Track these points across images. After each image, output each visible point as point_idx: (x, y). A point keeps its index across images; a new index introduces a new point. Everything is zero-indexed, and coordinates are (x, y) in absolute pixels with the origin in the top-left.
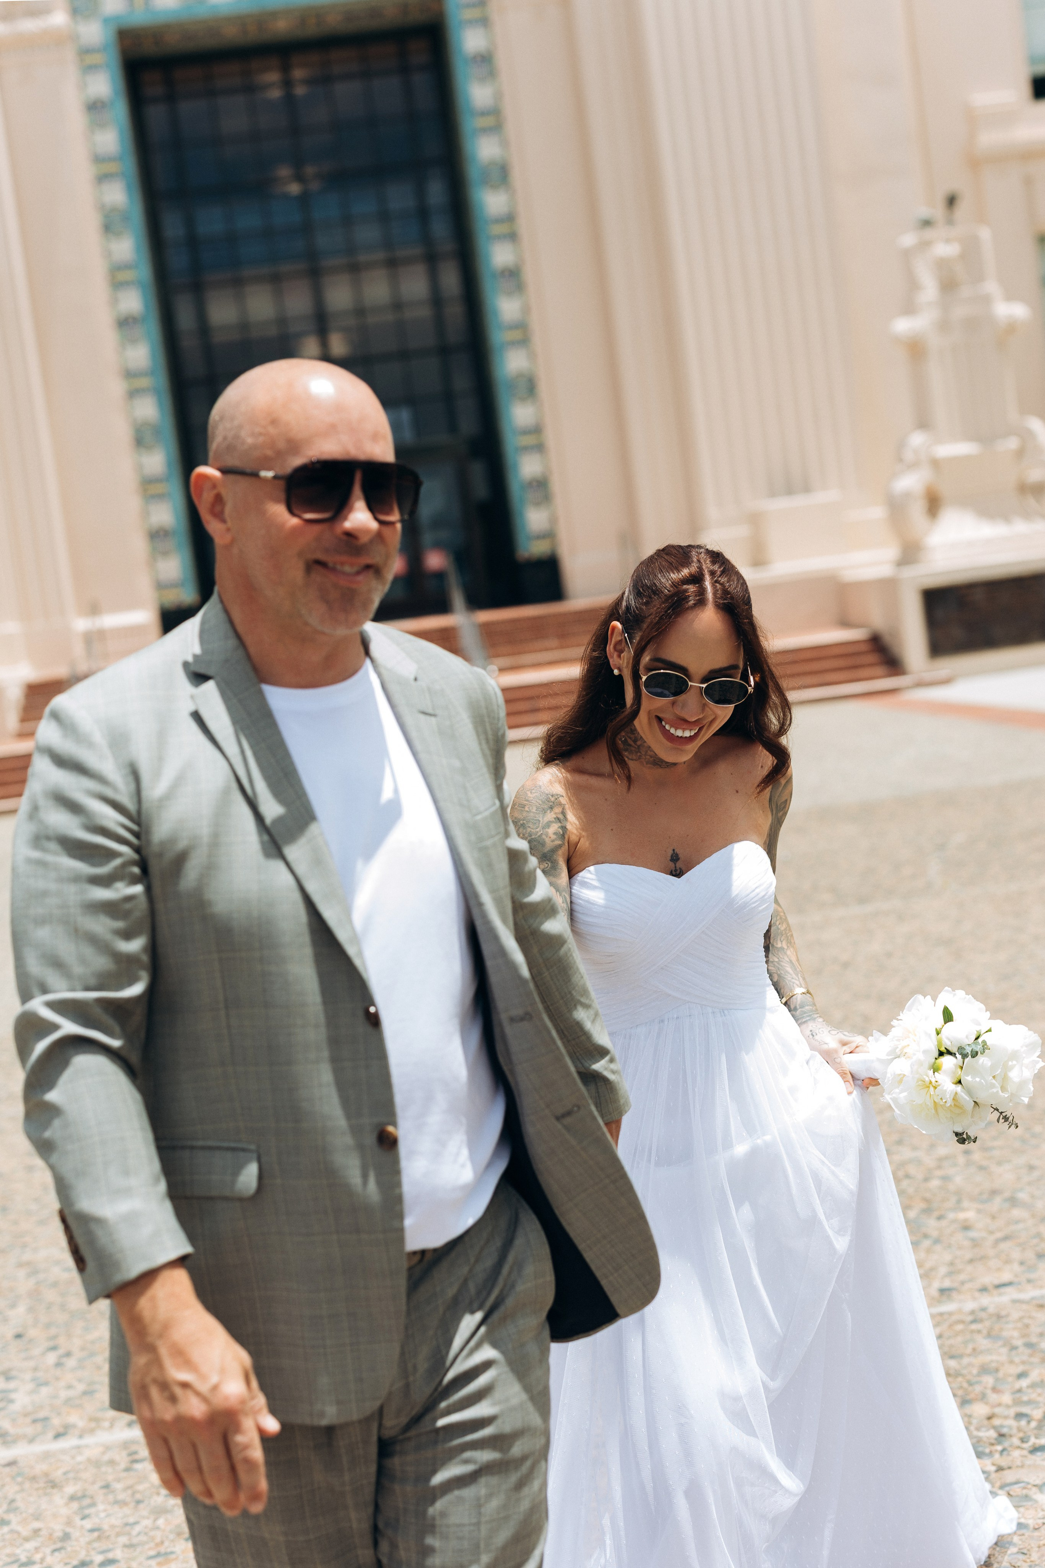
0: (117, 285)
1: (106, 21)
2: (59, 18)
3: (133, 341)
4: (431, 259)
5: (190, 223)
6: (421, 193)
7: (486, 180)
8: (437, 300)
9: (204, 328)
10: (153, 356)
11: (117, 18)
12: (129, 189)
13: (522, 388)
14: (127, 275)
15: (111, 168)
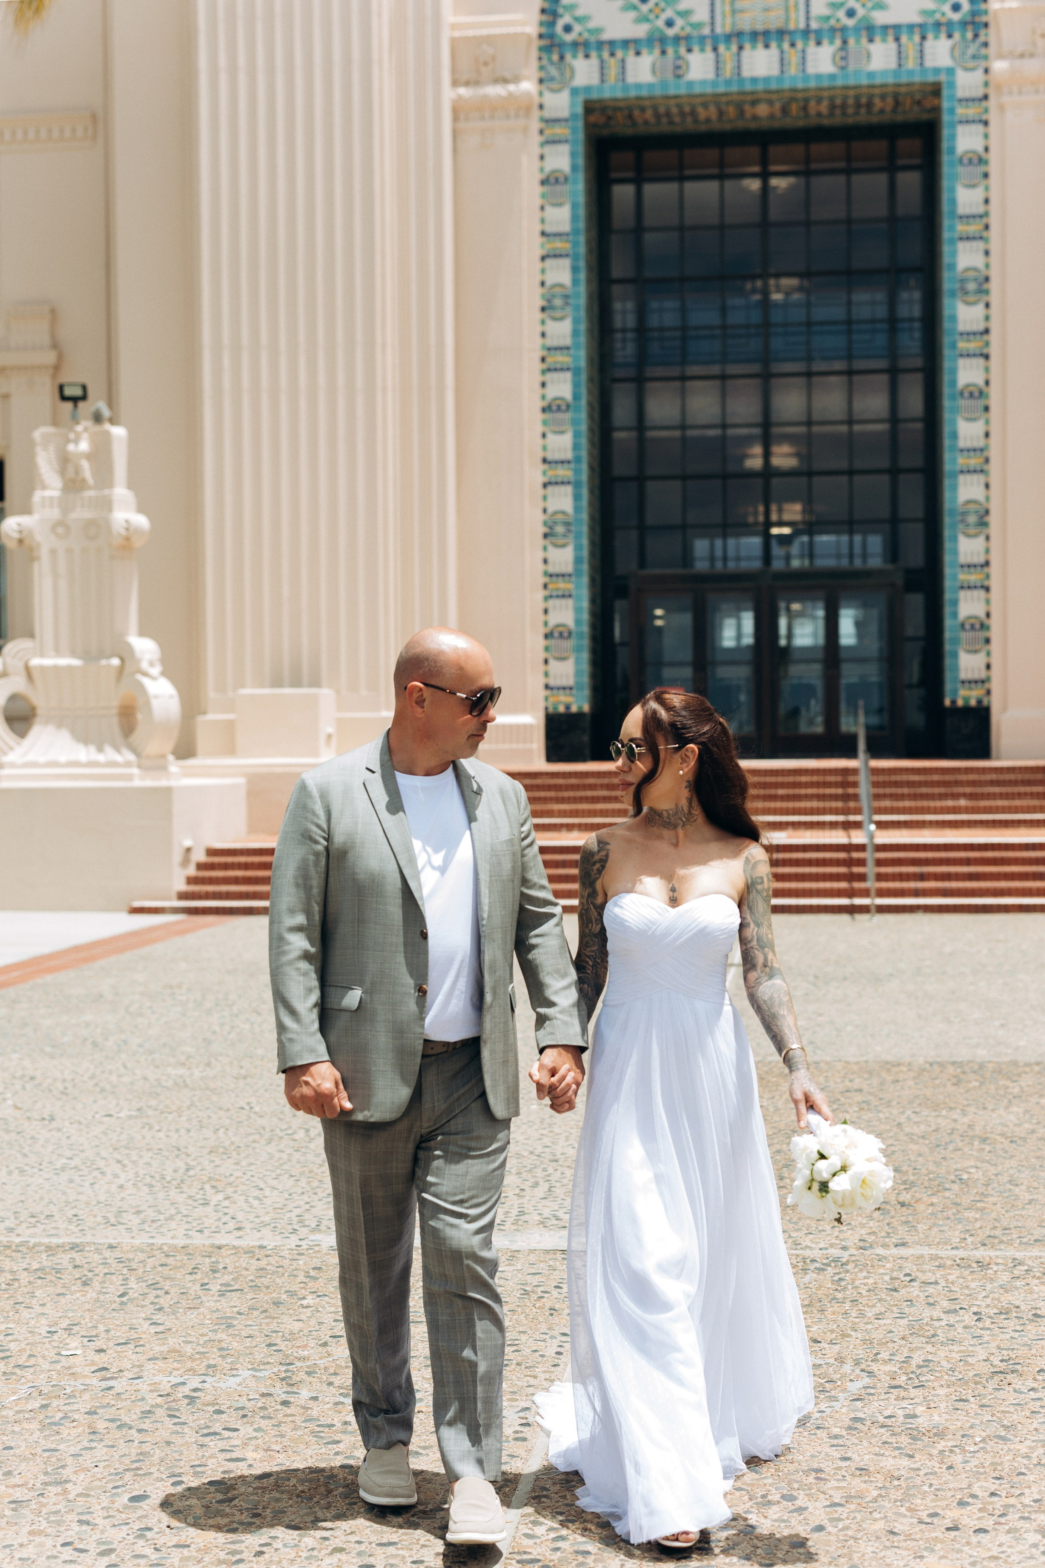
0: (548, 368)
1: (575, 92)
2: (528, 86)
3: (557, 429)
4: (894, 372)
5: (641, 313)
6: (892, 303)
7: (959, 294)
8: (894, 419)
9: (640, 424)
10: (576, 447)
11: (588, 89)
12: (575, 269)
13: (972, 519)
14: (562, 359)
15: (560, 245)
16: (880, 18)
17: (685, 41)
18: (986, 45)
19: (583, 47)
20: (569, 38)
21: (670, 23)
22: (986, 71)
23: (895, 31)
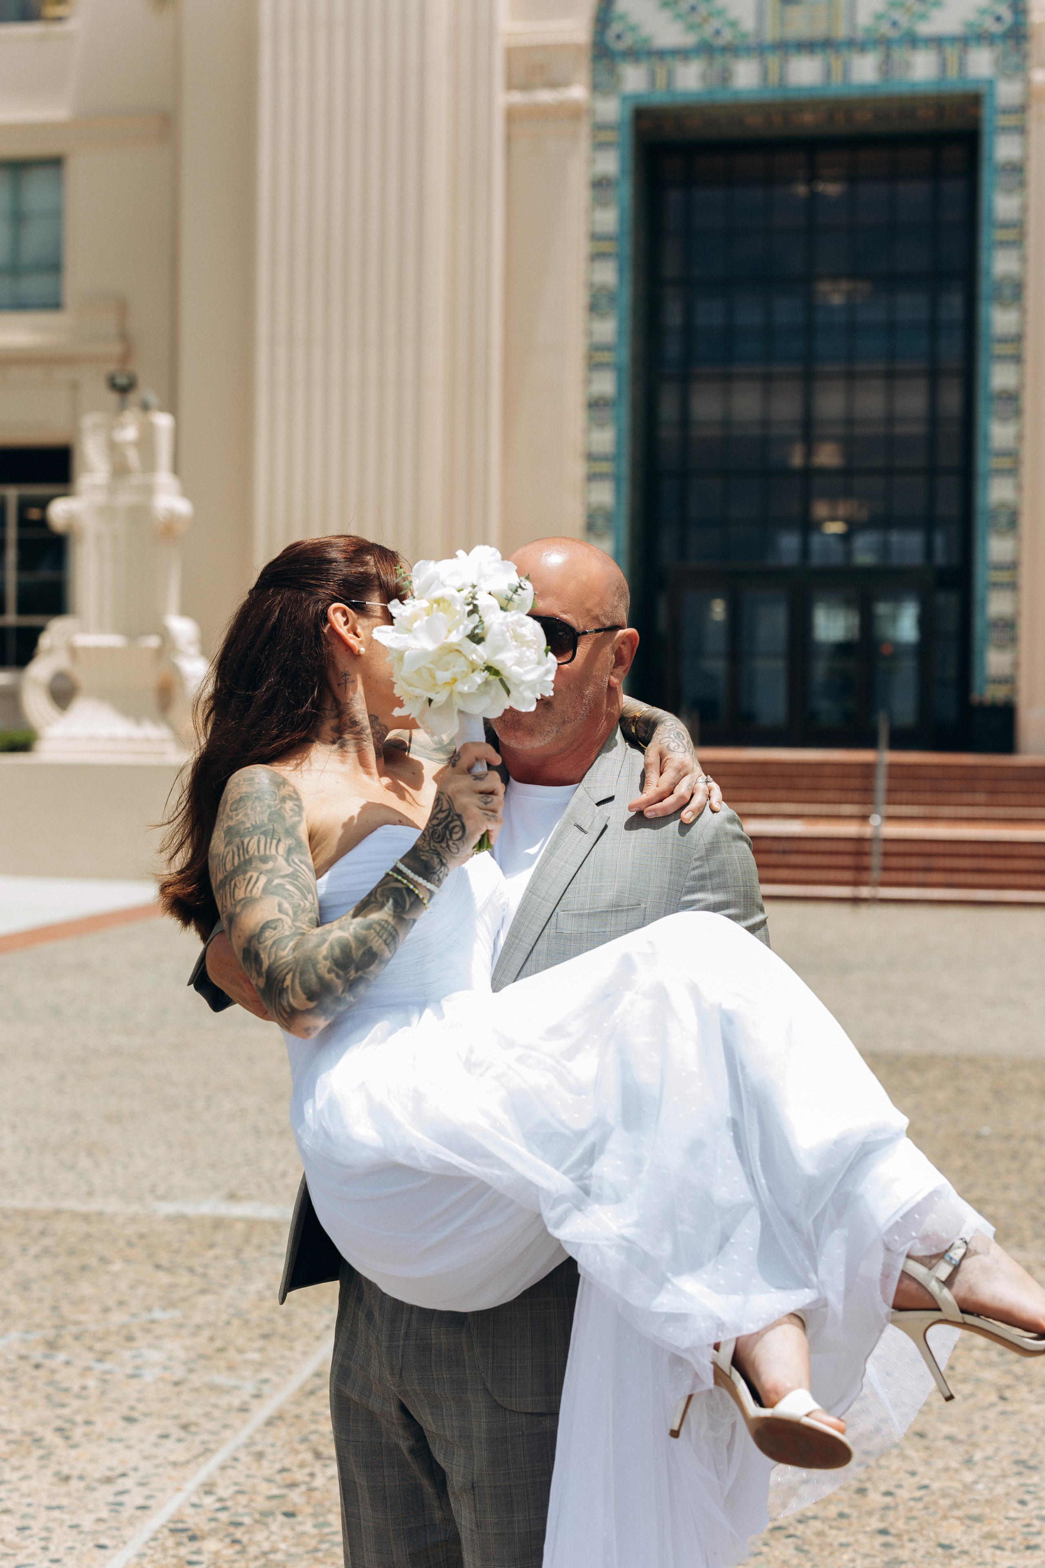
0: (593, 366)
1: (625, 99)
2: (578, 92)
3: (601, 425)
4: (934, 375)
5: (688, 312)
6: (935, 305)
7: (998, 298)
8: (933, 419)
9: (685, 421)
10: (618, 442)
11: (636, 97)
12: (621, 270)
13: (1003, 520)
14: (605, 357)
15: (607, 247)
16: (925, 29)
17: (733, 50)
18: (1025, 56)
19: (634, 54)
20: (620, 46)
21: (718, 33)
22: (1027, 82)
23: (938, 42)
